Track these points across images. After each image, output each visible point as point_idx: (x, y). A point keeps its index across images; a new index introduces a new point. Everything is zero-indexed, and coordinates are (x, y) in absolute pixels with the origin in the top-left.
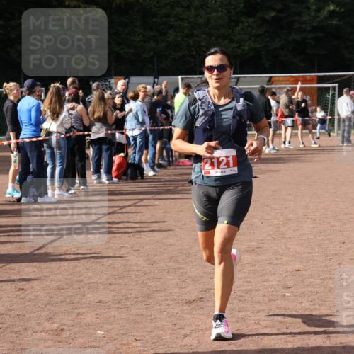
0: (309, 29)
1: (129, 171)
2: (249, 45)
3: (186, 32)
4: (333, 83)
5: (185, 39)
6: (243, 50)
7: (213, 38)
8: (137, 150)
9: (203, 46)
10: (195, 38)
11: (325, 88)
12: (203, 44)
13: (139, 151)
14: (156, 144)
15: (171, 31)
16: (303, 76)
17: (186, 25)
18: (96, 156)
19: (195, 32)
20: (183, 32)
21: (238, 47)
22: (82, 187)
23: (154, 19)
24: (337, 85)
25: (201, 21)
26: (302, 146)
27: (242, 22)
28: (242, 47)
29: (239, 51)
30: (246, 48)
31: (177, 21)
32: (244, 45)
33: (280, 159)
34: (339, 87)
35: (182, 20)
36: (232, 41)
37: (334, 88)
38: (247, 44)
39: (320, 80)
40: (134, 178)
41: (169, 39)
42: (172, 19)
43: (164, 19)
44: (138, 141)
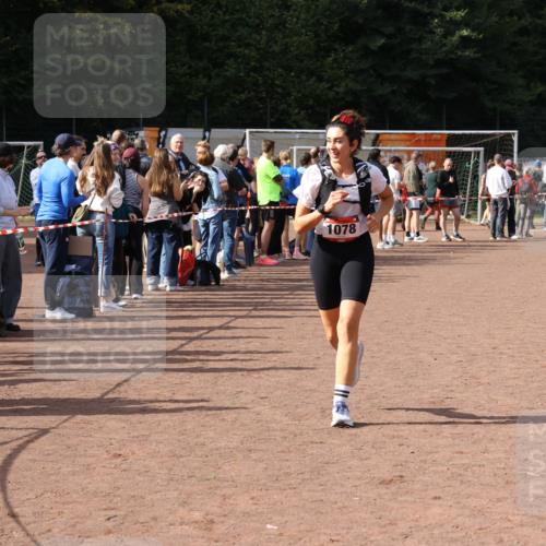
0: (431, 62)
1: (198, 273)
2: (347, 85)
3: (253, 64)
4: (476, 146)
5: (252, 74)
6: (337, 93)
7: (293, 74)
8: (210, 240)
9: (278, 86)
10: (267, 73)
11: (463, 152)
12: (277, 82)
13: (213, 242)
14: (233, 231)
15: (231, 61)
16: (426, 134)
17: (253, 54)
18: (153, 249)
19: (267, 64)
20: (248, 64)
21: (330, 88)
22: (134, 296)
23: (207, 44)
24: (482, 149)
25: (276, 48)
26: (444, 239)
27: (336, 50)
28: (335, 89)
29: (331, 94)
30: (341, 90)
31: (239, 46)
32: (337, 86)
33: (410, 259)
34: (485, 151)
35: (248, 45)
36: (320, 79)
37: (478, 153)
38: (343, 84)
39: (452, 141)
40: (205, 283)
41: (228, 74)
42: (233, 43)
43: (221, 44)
44: (212, 227)
